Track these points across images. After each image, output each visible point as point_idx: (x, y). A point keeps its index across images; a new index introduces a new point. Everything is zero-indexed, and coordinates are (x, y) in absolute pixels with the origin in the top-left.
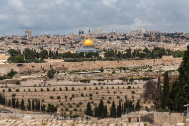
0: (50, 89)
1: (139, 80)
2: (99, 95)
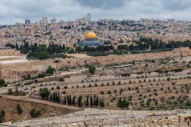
0: (98, 85)
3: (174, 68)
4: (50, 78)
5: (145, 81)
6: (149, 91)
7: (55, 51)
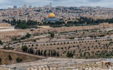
0: (56, 44)
1: (98, 36)
2: (82, 46)
3: (100, 35)
4: (28, 40)
5: (83, 42)
6: (85, 48)
7: (31, 24)
